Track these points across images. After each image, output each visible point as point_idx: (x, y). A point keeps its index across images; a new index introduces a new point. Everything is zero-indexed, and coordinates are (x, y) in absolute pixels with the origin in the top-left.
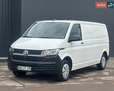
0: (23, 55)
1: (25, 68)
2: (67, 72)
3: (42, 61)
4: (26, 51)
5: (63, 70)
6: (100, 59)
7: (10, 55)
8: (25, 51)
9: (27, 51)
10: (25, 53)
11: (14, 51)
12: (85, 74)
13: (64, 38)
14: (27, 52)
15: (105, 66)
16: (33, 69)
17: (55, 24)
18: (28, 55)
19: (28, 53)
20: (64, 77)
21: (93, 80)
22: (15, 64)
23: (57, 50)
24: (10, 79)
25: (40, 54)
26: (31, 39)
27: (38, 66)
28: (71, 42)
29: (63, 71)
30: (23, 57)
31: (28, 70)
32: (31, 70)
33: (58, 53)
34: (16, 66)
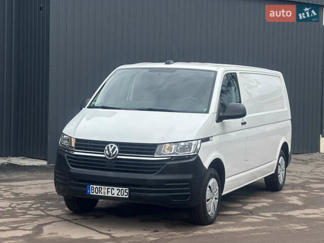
0: (103, 156)
1: (110, 190)
2: (214, 199)
3: (158, 171)
4: (111, 146)
5: (208, 194)
6: (276, 162)
7: (66, 155)
8: (109, 145)
9: (114, 145)
10: (111, 152)
11: (76, 144)
12: (245, 204)
13: (207, 112)
14: (115, 148)
15: (284, 179)
16: (133, 194)
17: (176, 72)
18: (118, 157)
19: (119, 152)
20: (209, 213)
21: (275, 218)
22: (80, 181)
23: (194, 143)
24: (60, 219)
25: (153, 154)
26: (116, 113)
27: (147, 186)
28: (222, 121)
29: (207, 199)
30: (104, 162)
31: (120, 196)
32: (127, 197)
33: (198, 152)
34: (85, 187)
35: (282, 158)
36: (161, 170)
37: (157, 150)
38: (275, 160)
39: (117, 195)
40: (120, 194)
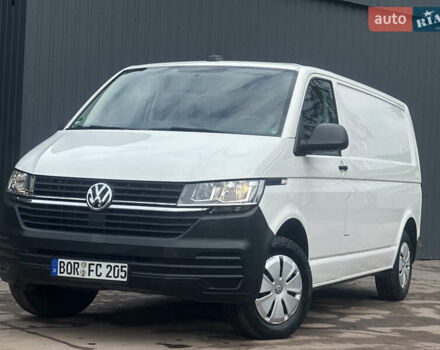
0: (85, 205)
1: (93, 268)
2: (283, 293)
3: (184, 234)
4: (100, 187)
7: (16, 206)
8: (96, 185)
9: (105, 186)
10: (98, 198)
11: (36, 186)
14: (106, 190)
15: (409, 282)
16: (135, 273)
18: (112, 206)
19: (114, 197)
22: (40, 251)
24: (5, 327)
25: (176, 201)
27: (166, 261)
30: (86, 216)
31: (113, 279)
32: (125, 280)
33: (258, 201)
34: (49, 262)
35: (405, 245)
36: (189, 230)
37: (183, 195)
38: (395, 245)
39: (107, 276)
40: (111, 274)
